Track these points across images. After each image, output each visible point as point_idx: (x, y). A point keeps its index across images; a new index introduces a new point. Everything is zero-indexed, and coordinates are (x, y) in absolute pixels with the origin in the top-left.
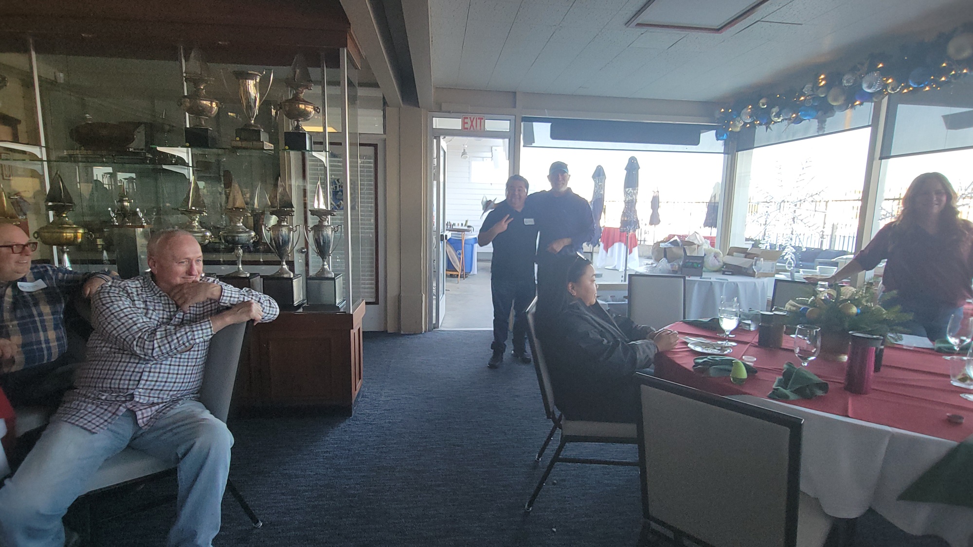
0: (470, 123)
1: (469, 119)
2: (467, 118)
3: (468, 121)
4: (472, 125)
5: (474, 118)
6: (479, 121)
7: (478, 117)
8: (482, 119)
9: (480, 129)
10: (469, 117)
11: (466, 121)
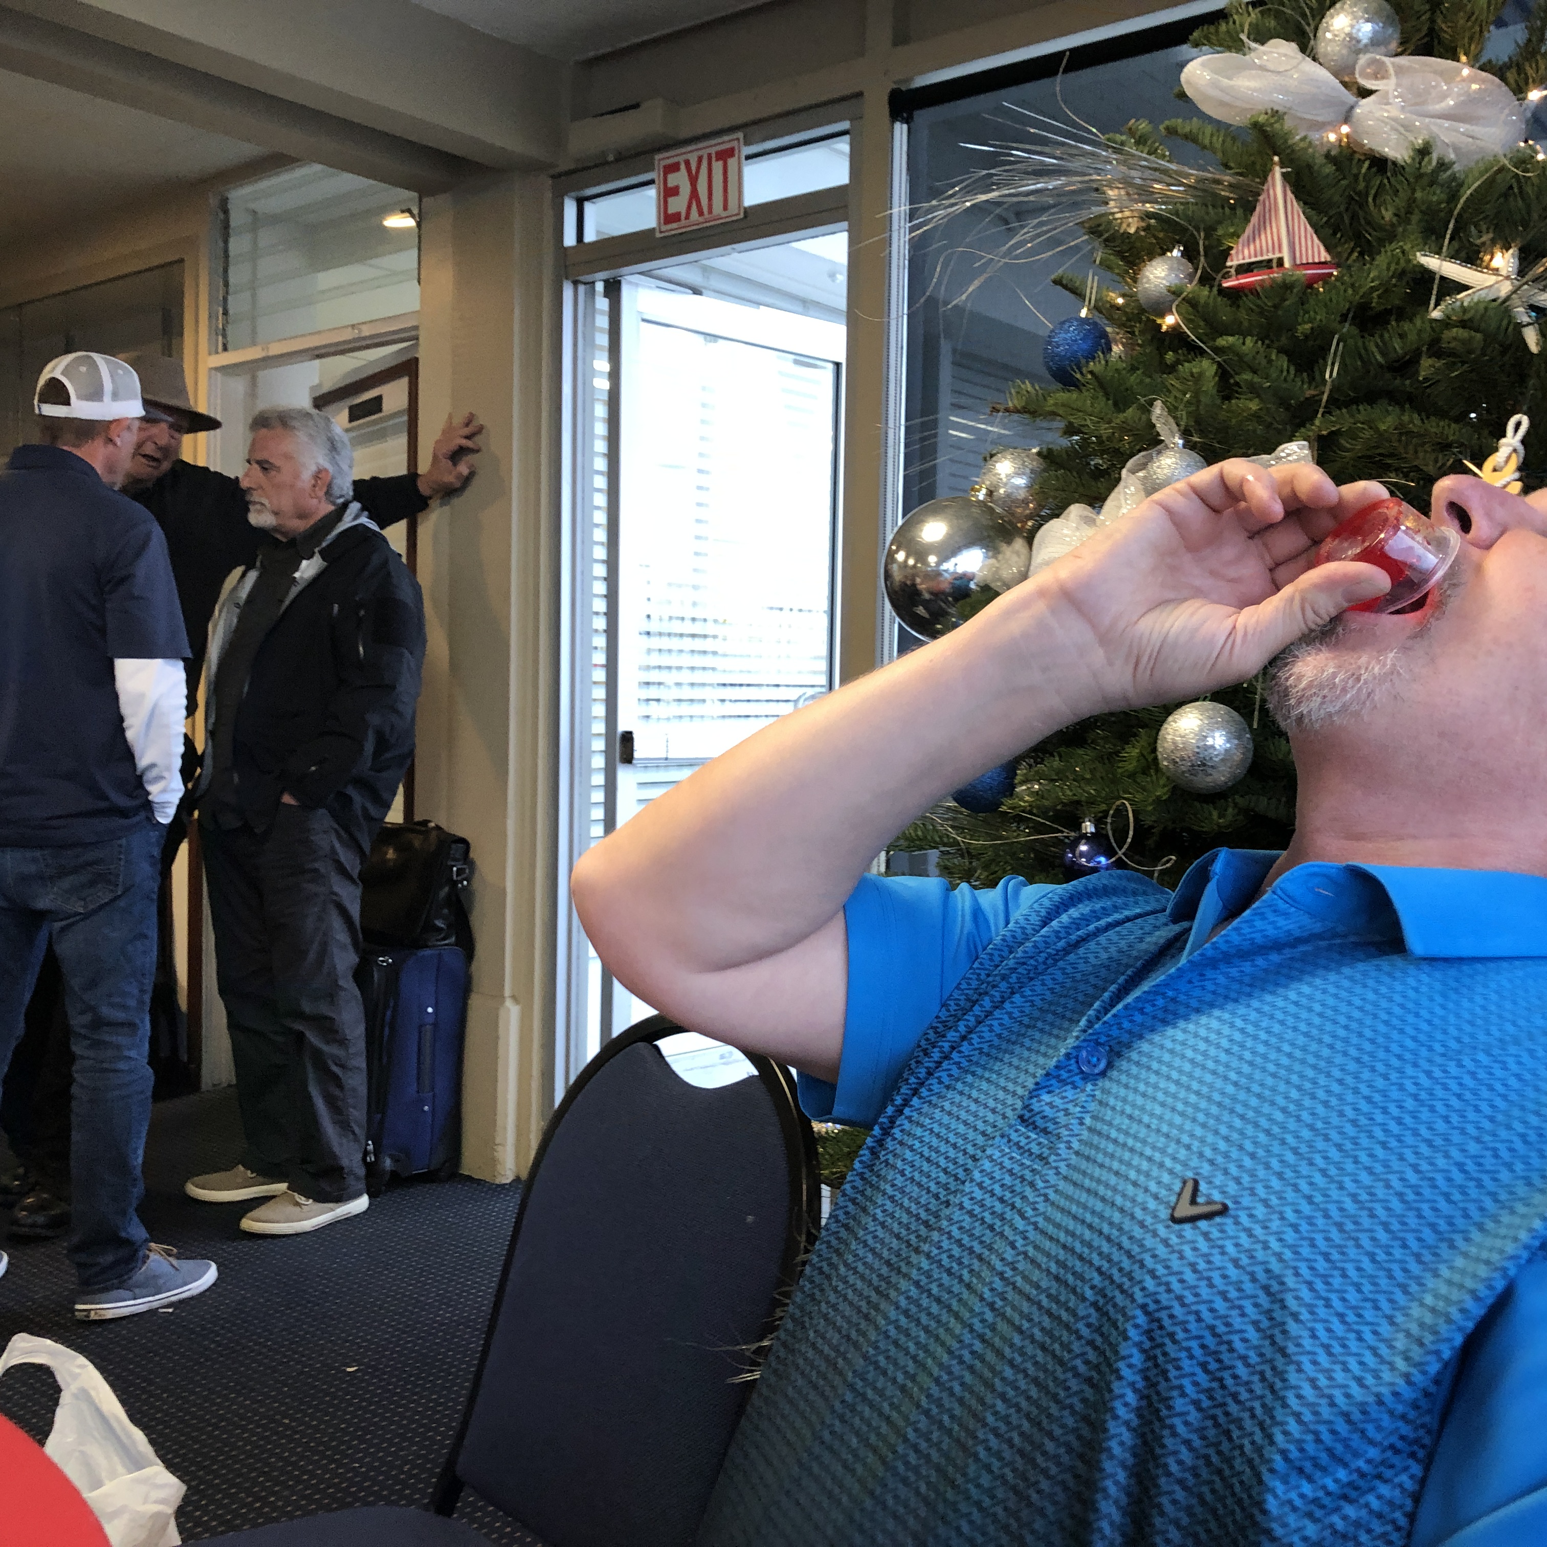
0: (685, 190)
1: (683, 166)
2: (674, 168)
3: (680, 179)
4: (694, 194)
5: (700, 159)
6: (718, 166)
7: (713, 151)
8: (730, 153)
9: (725, 208)
10: (681, 159)
11: (674, 180)
